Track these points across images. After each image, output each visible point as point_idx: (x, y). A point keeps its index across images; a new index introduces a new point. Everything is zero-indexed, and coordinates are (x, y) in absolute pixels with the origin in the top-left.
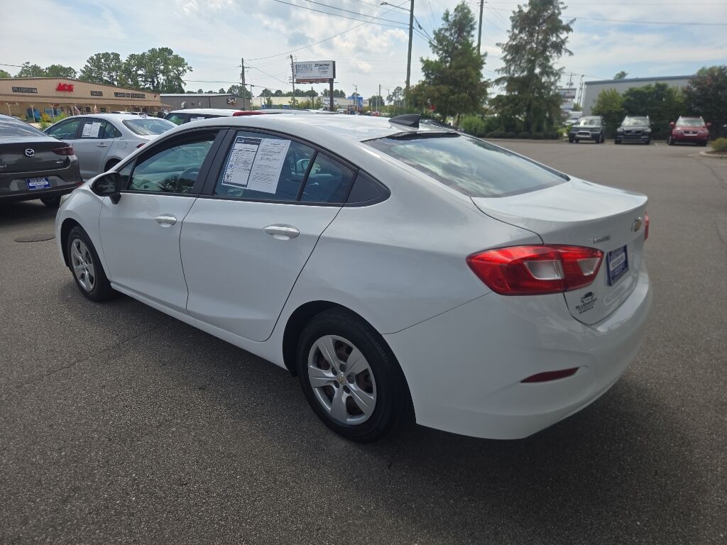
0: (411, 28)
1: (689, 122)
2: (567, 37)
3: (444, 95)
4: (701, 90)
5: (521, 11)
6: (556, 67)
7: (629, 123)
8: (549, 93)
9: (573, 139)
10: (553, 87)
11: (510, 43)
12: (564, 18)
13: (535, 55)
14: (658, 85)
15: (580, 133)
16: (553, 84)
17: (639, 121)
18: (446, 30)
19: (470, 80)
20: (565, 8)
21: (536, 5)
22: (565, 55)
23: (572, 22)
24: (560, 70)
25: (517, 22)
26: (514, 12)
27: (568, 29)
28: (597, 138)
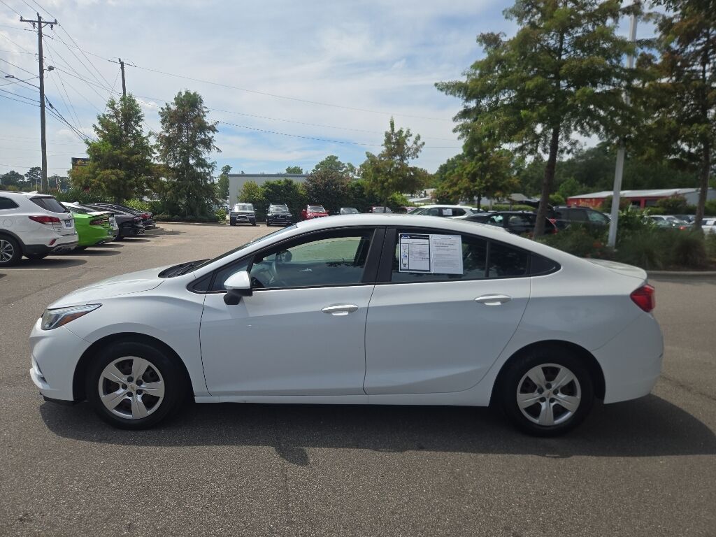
0: (43, 106)
1: (314, 209)
2: (213, 137)
3: (121, 179)
4: (316, 186)
5: (168, 109)
6: (209, 162)
7: (273, 209)
8: (205, 182)
9: (234, 222)
10: (208, 177)
11: (162, 134)
12: (209, 120)
13: (187, 148)
14: (286, 181)
15: (239, 217)
16: (209, 174)
17: (280, 208)
18: (111, 117)
19: (147, 167)
20: (208, 112)
21: (182, 105)
22: (214, 152)
23: (216, 123)
24: (212, 163)
25: (166, 117)
26: (162, 108)
27: (213, 129)
28: (253, 222)
